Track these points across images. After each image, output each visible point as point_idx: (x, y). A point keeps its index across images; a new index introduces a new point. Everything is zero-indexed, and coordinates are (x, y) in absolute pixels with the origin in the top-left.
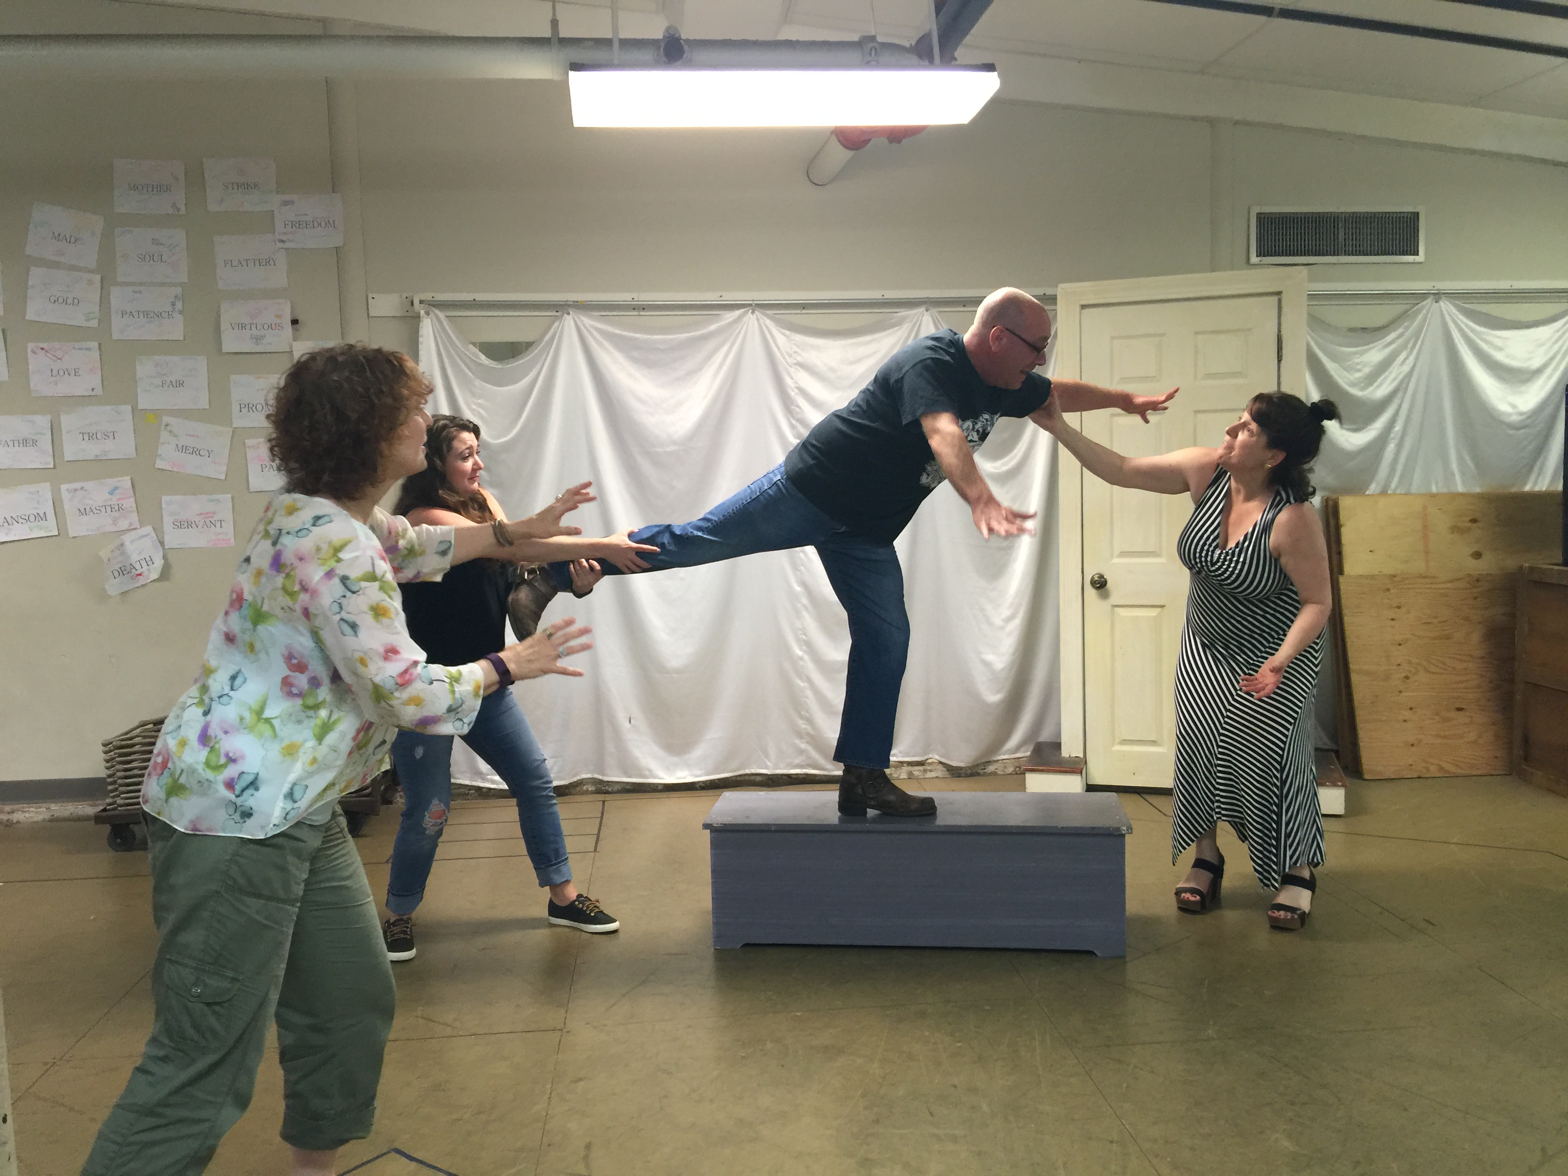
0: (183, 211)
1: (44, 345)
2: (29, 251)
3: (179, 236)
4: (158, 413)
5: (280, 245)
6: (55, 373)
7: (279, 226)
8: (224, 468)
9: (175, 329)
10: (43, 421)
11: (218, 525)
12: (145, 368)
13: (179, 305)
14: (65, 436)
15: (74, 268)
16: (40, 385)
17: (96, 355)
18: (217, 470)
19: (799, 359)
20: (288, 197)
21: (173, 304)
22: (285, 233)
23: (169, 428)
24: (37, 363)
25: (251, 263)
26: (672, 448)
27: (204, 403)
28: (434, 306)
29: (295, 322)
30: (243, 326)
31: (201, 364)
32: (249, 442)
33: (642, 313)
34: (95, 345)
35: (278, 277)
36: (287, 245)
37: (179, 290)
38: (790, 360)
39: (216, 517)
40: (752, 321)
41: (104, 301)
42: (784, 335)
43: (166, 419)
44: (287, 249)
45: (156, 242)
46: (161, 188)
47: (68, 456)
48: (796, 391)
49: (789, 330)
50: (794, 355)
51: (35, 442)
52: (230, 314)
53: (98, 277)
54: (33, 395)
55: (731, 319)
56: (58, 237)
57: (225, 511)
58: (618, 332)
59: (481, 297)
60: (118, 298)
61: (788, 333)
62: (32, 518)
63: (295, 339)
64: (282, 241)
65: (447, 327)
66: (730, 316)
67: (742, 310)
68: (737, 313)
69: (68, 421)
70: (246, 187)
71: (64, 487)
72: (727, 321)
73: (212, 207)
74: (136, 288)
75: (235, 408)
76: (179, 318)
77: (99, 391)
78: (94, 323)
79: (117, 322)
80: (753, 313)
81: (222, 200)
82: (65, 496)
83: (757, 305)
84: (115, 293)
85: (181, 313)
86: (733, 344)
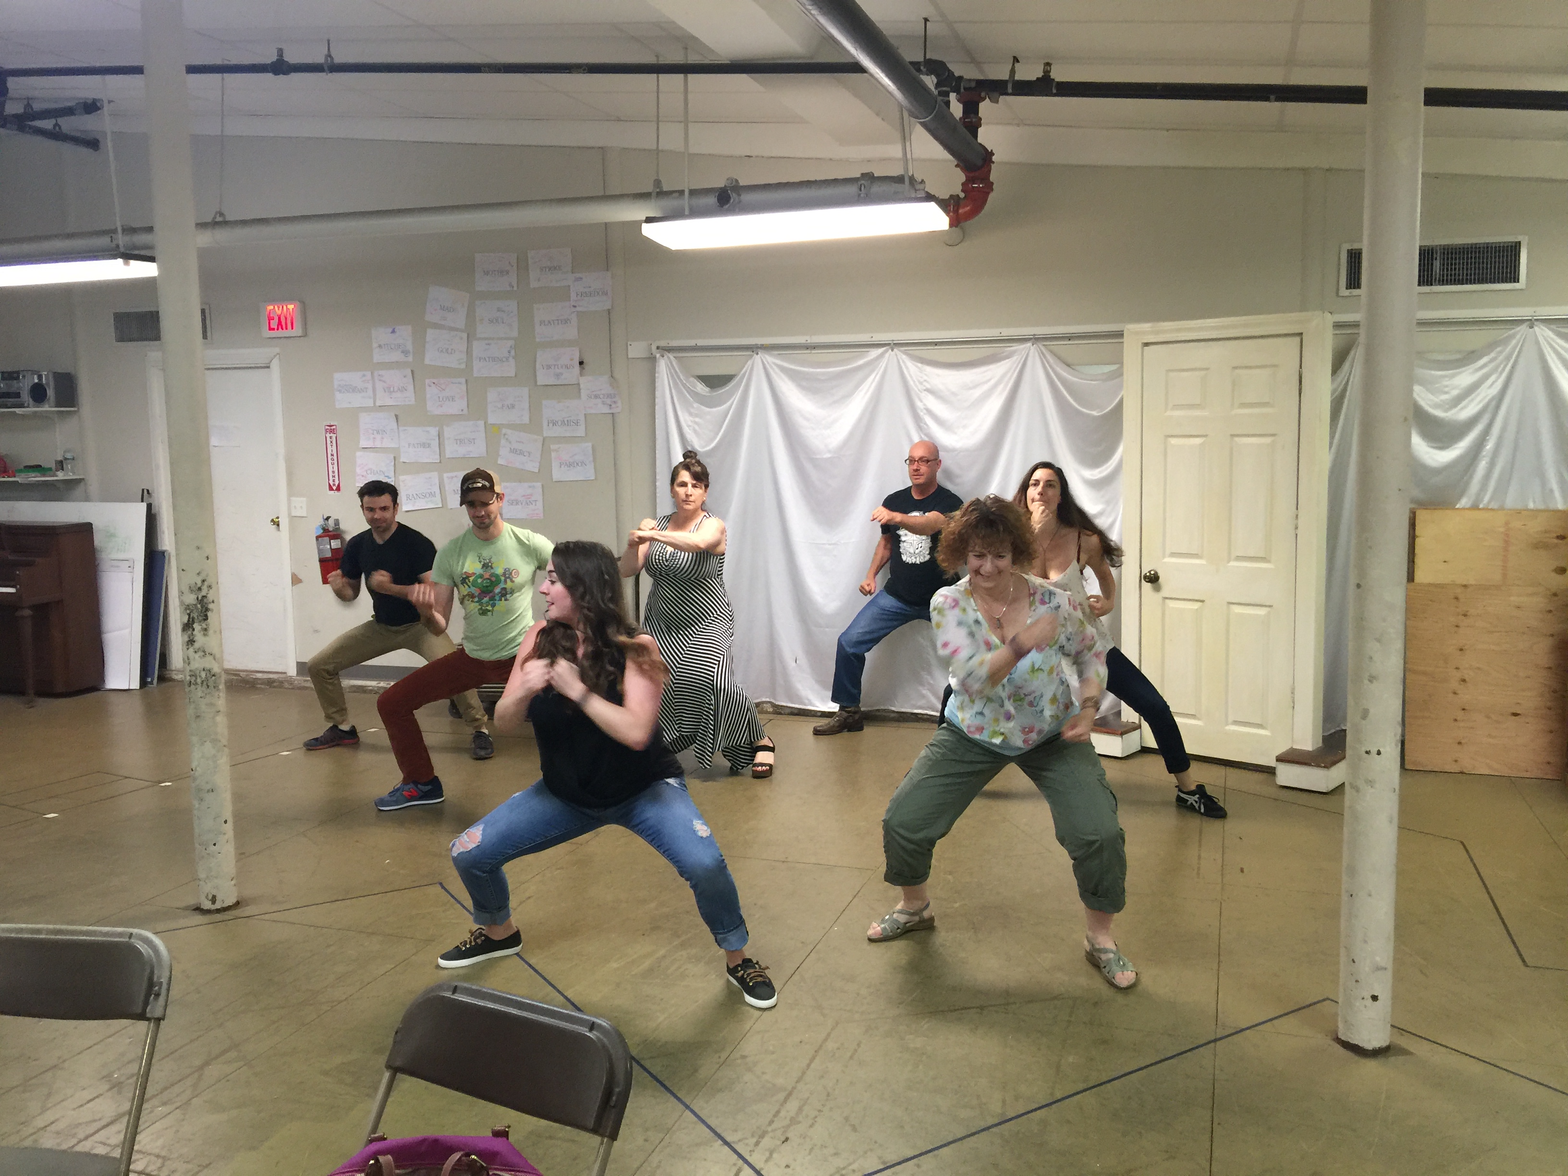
0: (515, 288)
1: (434, 381)
2: (428, 317)
3: (512, 305)
4: (500, 426)
5: (573, 309)
6: (441, 399)
7: (573, 296)
8: (537, 465)
9: (509, 369)
10: (434, 431)
11: (534, 503)
12: (492, 395)
13: (513, 353)
14: (446, 442)
15: (452, 329)
16: (433, 408)
17: (464, 387)
18: (533, 466)
19: (928, 386)
20: (578, 275)
21: (509, 352)
22: (576, 301)
23: (506, 436)
24: (431, 392)
25: (556, 322)
26: (828, 455)
27: (526, 419)
28: (666, 350)
29: (581, 363)
30: (549, 367)
31: (525, 391)
32: (552, 447)
33: (813, 352)
34: (463, 380)
35: (571, 332)
36: (578, 309)
37: (511, 343)
38: (920, 387)
39: (533, 498)
40: (892, 357)
41: (469, 352)
42: (917, 367)
43: (504, 431)
44: (577, 312)
45: (499, 310)
46: (503, 272)
47: (448, 455)
48: (925, 411)
49: (922, 363)
50: (925, 383)
51: (429, 446)
52: (543, 357)
53: (465, 335)
54: (429, 414)
55: (875, 356)
56: (443, 308)
57: (538, 495)
58: (792, 367)
59: (701, 342)
60: (478, 348)
61: (920, 365)
62: (428, 495)
63: (581, 374)
64: (575, 306)
65: (675, 365)
66: (875, 353)
67: (884, 349)
68: (881, 350)
69: (448, 432)
70: (553, 269)
71: (445, 475)
72: (872, 358)
73: (534, 284)
74: (487, 342)
75: (545, 424)
76: (512, 361)
77: (465, 412)
78: (463, 366)
79: (476, 365)
80: (892, 350)
81: (539, 280)
82: (446, 481)
83: (894, 344)
84: (475, 344)
85: (513, 358)
86: (877, 374)
